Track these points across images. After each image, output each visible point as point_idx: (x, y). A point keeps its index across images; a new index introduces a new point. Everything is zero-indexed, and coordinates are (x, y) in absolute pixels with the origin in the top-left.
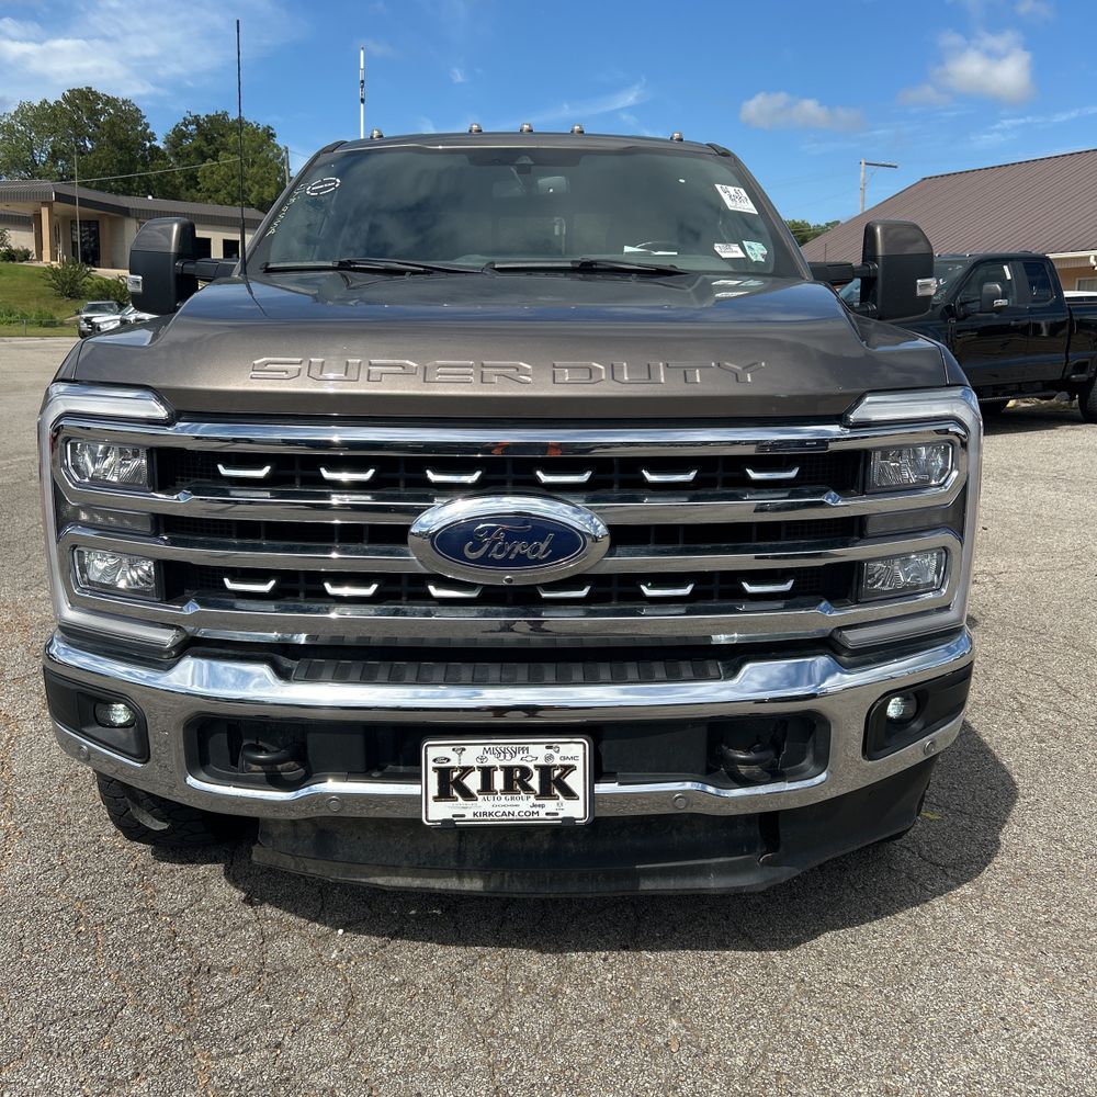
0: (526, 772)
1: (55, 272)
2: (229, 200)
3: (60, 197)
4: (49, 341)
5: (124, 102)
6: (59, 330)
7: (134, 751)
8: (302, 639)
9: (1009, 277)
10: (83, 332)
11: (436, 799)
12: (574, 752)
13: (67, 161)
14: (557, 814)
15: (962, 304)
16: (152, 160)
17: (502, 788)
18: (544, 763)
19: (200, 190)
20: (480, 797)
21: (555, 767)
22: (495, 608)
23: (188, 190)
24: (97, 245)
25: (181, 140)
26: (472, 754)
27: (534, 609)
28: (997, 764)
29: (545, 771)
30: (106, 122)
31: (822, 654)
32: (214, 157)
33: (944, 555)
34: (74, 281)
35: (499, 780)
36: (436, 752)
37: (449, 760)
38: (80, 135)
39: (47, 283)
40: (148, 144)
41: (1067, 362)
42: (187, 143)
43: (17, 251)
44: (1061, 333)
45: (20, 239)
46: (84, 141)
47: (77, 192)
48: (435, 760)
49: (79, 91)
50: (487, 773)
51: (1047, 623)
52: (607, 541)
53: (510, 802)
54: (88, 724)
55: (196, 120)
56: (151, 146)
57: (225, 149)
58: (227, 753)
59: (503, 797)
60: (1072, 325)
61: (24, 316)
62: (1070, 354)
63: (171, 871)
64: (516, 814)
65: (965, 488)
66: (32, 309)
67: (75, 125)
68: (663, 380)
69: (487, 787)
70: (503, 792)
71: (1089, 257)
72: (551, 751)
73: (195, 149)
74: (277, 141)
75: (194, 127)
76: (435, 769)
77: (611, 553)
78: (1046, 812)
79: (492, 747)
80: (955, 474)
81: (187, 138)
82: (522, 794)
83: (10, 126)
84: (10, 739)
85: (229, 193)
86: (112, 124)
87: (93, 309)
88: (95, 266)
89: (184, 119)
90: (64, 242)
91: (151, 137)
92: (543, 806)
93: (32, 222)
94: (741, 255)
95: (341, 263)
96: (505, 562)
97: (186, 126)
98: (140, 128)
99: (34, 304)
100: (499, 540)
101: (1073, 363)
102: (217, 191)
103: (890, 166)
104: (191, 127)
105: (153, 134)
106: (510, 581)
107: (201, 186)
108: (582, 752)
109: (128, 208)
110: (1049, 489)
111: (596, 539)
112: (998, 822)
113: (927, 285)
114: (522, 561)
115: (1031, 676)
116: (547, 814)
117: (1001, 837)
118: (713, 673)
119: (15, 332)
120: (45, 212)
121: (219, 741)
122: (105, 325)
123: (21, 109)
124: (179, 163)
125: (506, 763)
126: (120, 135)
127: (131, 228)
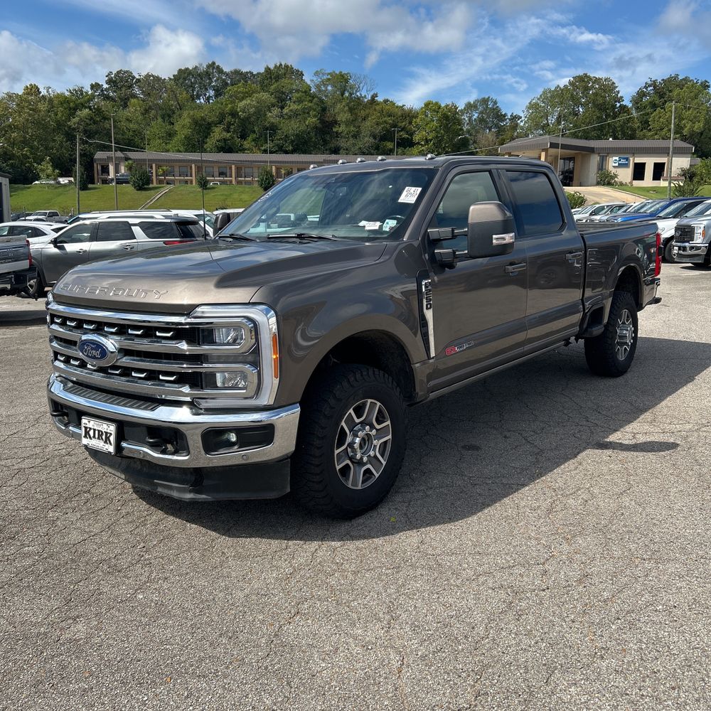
0: (102, 433)
3: (553, 145)
5: (606, 80)
11: (84, 437)
12: (112, 428)
13: (567, 121)
16: (620, 113)
17: (97, 437)
19: (650, 130)
21: (108, 433)
23: (641, 131)
24: (572, 172)
25: (642, 98)
26: (92, 424)
30: (593, 94)
32: (663, 106)
35: (97, 434)
36: (84, 421)
37: (87, 425)
38: (578, 103)
40: (618, 105)
42: (646, 99)
46: (578, 107)
47: (561, 141)
48: (84, 424)
49: (580, 77)
52: (116, 354)
53: (99, 442)
55: (654, 84)
57: (671, 100)
59: (97, 440)
64: (100, 447)
67: (573, 98)
69: (94, 436)
72: (108, 427)
73: (651, 103)
75: (652, 88)
76: (84, 427)
77: (123, 358)
81: (646, 96)
82: (101, 440)
83: (537, 104)
86: (595, 94)
88: (568, 186)
89: (646, 83)
91: (621, 99)
92: (105, 446)
96: (92, 357)
97: (647, 88)
98: (613, 95)
100: (90, 350)
102: (662, 129)
104: (649, 89)
105: (622, 97)
107: (651, 127)
109: (594, 148)
111: (111, 353)
114: (95, 357)
116: (106, 449)
120: (543, 155)
123: (544, 93)
124: (638, 113)
125: (98, 429)
126: (600, 101)
127: (595, 160)
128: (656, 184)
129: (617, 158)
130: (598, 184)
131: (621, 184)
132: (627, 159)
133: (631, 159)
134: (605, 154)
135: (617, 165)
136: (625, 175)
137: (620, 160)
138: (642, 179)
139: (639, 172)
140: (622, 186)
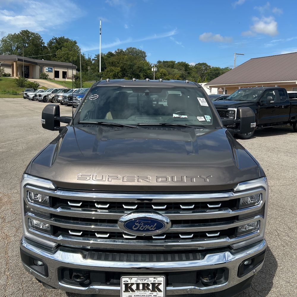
0: (148, 285)
1: (17, 80)
2: (64, 60)
3: (19, 60)
4: (15, 99)
5: (36, 34)
6: (18, 96)
7: (44, 274)
8: (89, 247)
9: (274, 94)
10: (25, 97)
11: (124, 292)
12: (161, 279)
13: (21, 50)
14: (156, 296)
15: (262, 102)
16: (44, 49)
17: (142, 289)
18: (153, 282)
19: (56, 58)
20: (136, 291)
21: (156, 283)
22: (140, 241)
23: (53, 57)
24: (28, 72)
25: (51, 44)
26: (134, 280)
27: (151, 241)
28: (272, 255)
29: (153, 284)
30: (32, 39)
31: (227, 251)
32: (61, 48)
33: (259, 222)
34: (22, 83)
35: (141, 287)
36: (125, 279)
37: (128, 281)
38: (24, 42)
39: (15, 83)
40: (43, 45)
41: (290, 116)
42: (53, 45)
43: (7, 74)
44: (288, 107)
45: (8, 71)
46: (25, 44)
47: (23, 58)
48: (124, 281)
49: (24, 31)
50: (138, 285)
51: (285, 204)
52: (170, 223)
53: (144, 293)
54: (32, 265)
55: (56, 39)
56: (43, 46)
57: (64, 47)
58: (69, 276)
59: (142, 291)
60: (291, 106)
61: (9, 92)
62: (290, 114)
63: (52, 291)
64: (145, 296)
65: (265, 204)
66: (11, 90)
67: (23, 40)
68: (185, 181)
69: (138, 288)
70: (142, 290)
71: (296, 82)
72: (155, 279)
73: (55, 46)
74: (77, 44)
75: (55, 40)
76: (124, 284)
77: (172, 227)
78: (285, 272)
79: (139, 278)
80: (262, 202)
81: (53, 44)
82: (147, 290)
83: (6, 40)
84: (7, 243)
85: (64, 58)
86: (33, 40)
87: (27, 91)
88: (28, 78)
89: (53, 38)
90: (20, 72)
91: (44, 43)
92: (153, 294)
93: (11, 66)
94: (204, 120)
95: (99, 123)
96: (144, 231)
97: (53, 40)
98: (40, 41)
99: (11, 89)
100: (142, 225)
101: (292, 116)
102: (61, 58)
103: (242, 55)
104: (54, 41)
105: (44, 42)
106: (145, 235)
107: (57, 56)
108: (163, 279)
109: (37, 63)
110: (285, 156)
111: (167, 223)
112: (272, 276)
113: (254, 125)
114: (148, 230)
115: (281, 223)
116: (154, 296)
117: (273, 281)
118: (198, 258)
119: (6, 96)
120: (15, 64)
121: (67, 273)
122: (31, 96)
123: (9, 35)
124: (51, 50)
125: (143, 282)
126: (35, 43)
127: (38, 68)
128: (64, 80)
129: (47, 68)
130: (41, 78)
131: (50, 79)
132: (52, 69)
133: (53, 69)
134: (42, 66)
135: (47, 71)
136: (52, 75)
137: (48, 69)
138: (58, 77)
139: (57, 74)
140: (50, 80)
